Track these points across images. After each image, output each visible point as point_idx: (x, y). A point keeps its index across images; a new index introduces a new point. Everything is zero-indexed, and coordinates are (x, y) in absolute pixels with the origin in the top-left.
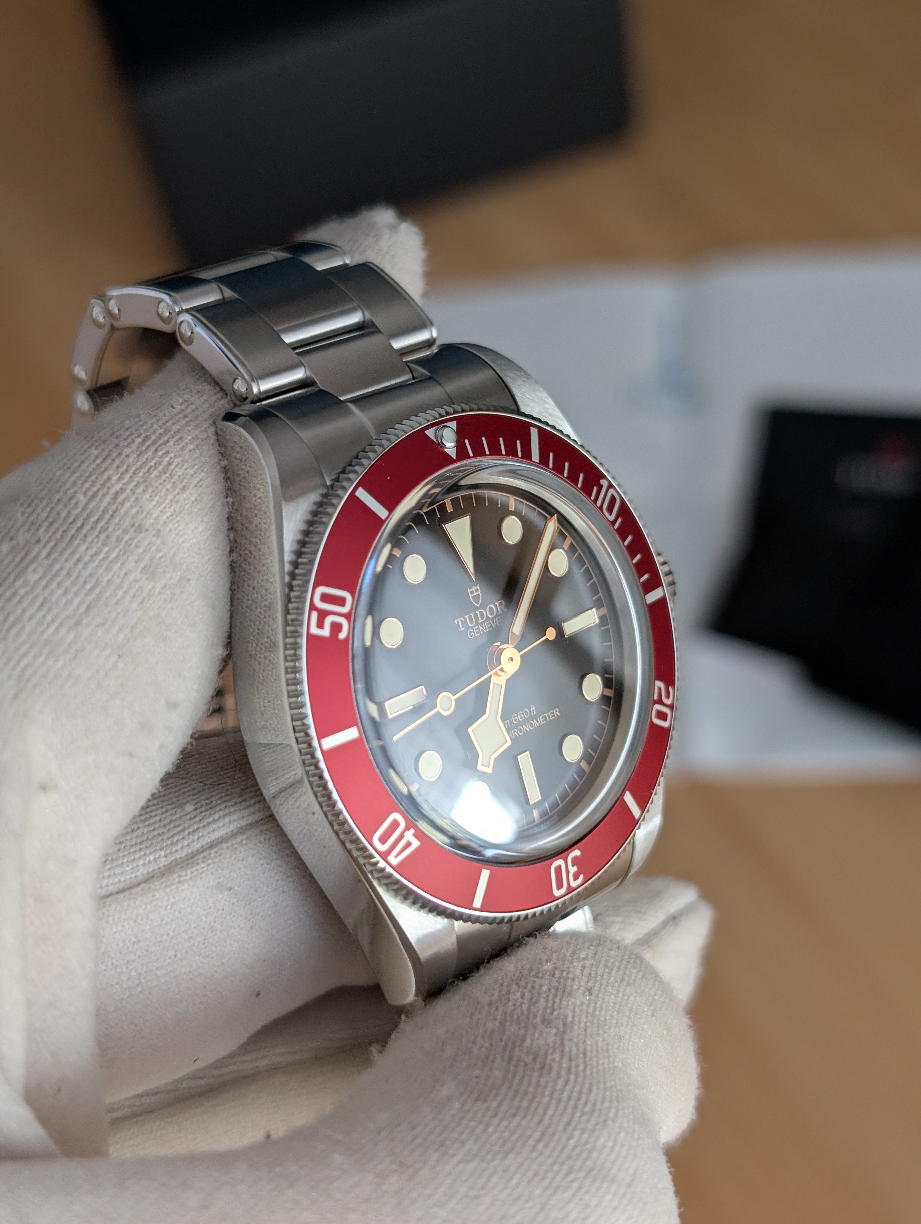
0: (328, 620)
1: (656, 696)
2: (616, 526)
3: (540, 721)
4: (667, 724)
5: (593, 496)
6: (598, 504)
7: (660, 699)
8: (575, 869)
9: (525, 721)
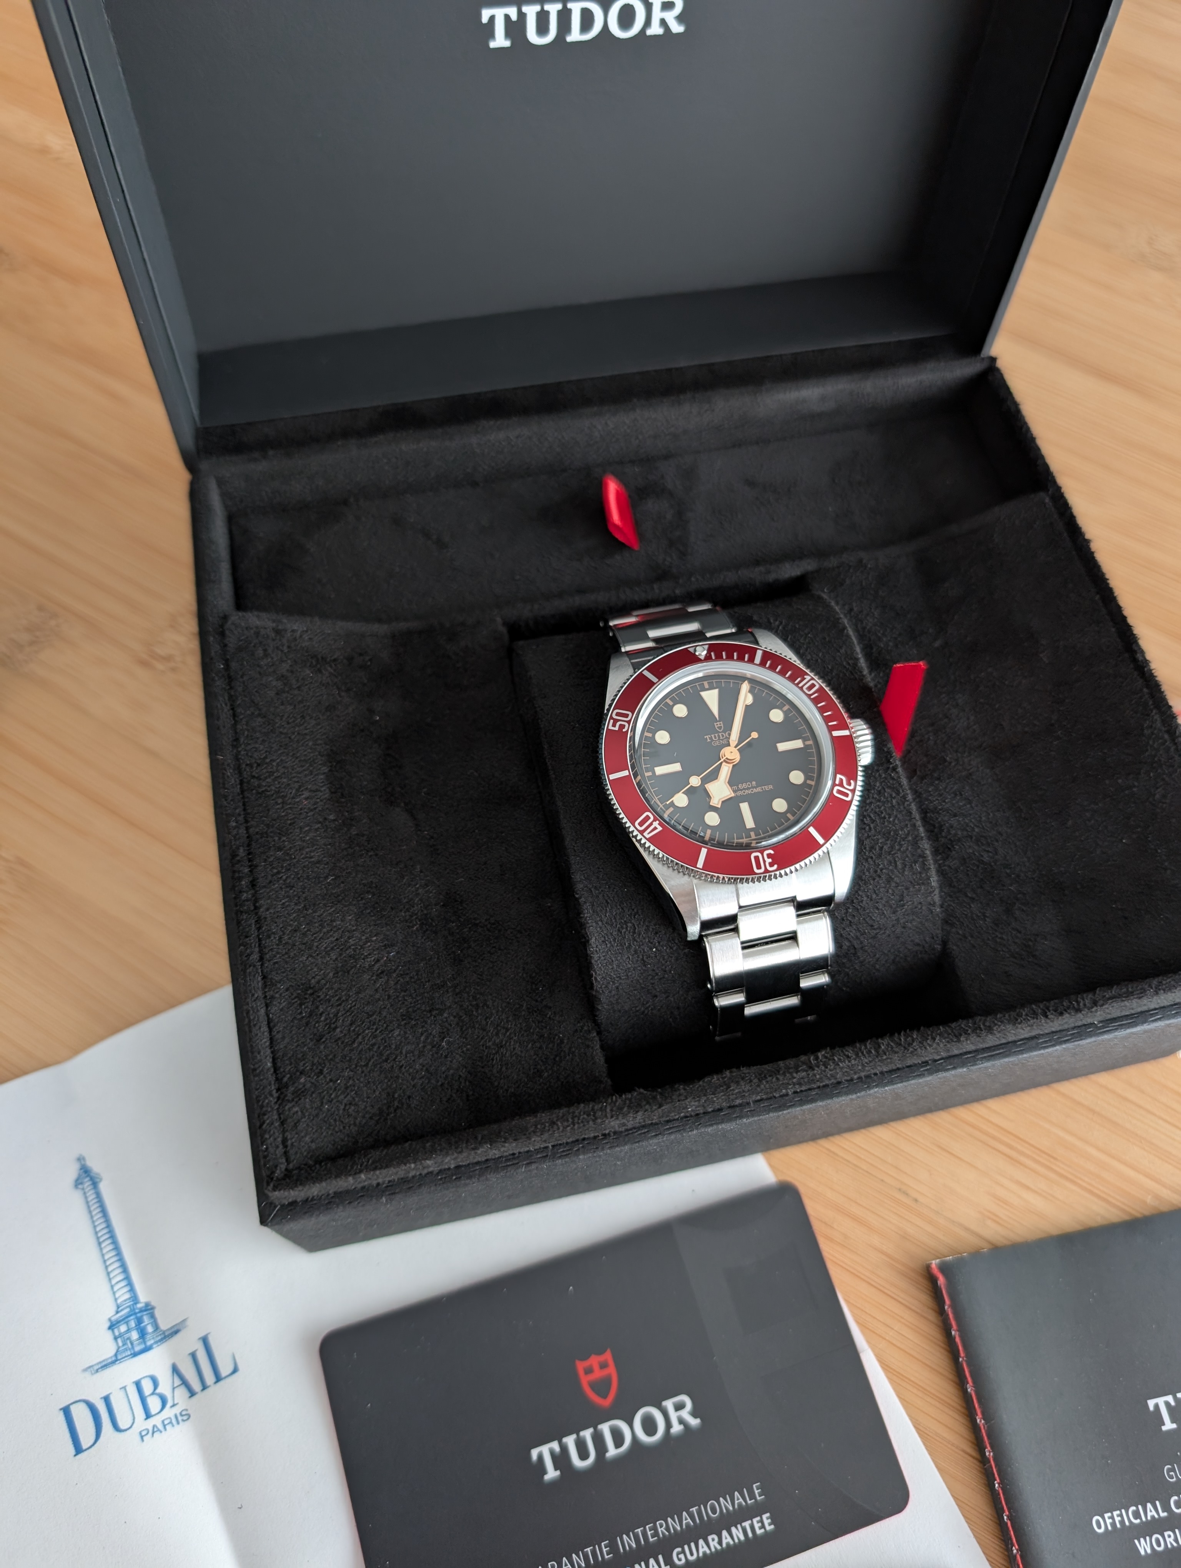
0: (618, 724)
1: (837, 782)
2: (812, 697)
3: (759, 789)
4: (848, 799)
5: (796, 682)
6: (800, 685)
7: (841, 784)
8: (770, 860)
9: (748, 789)
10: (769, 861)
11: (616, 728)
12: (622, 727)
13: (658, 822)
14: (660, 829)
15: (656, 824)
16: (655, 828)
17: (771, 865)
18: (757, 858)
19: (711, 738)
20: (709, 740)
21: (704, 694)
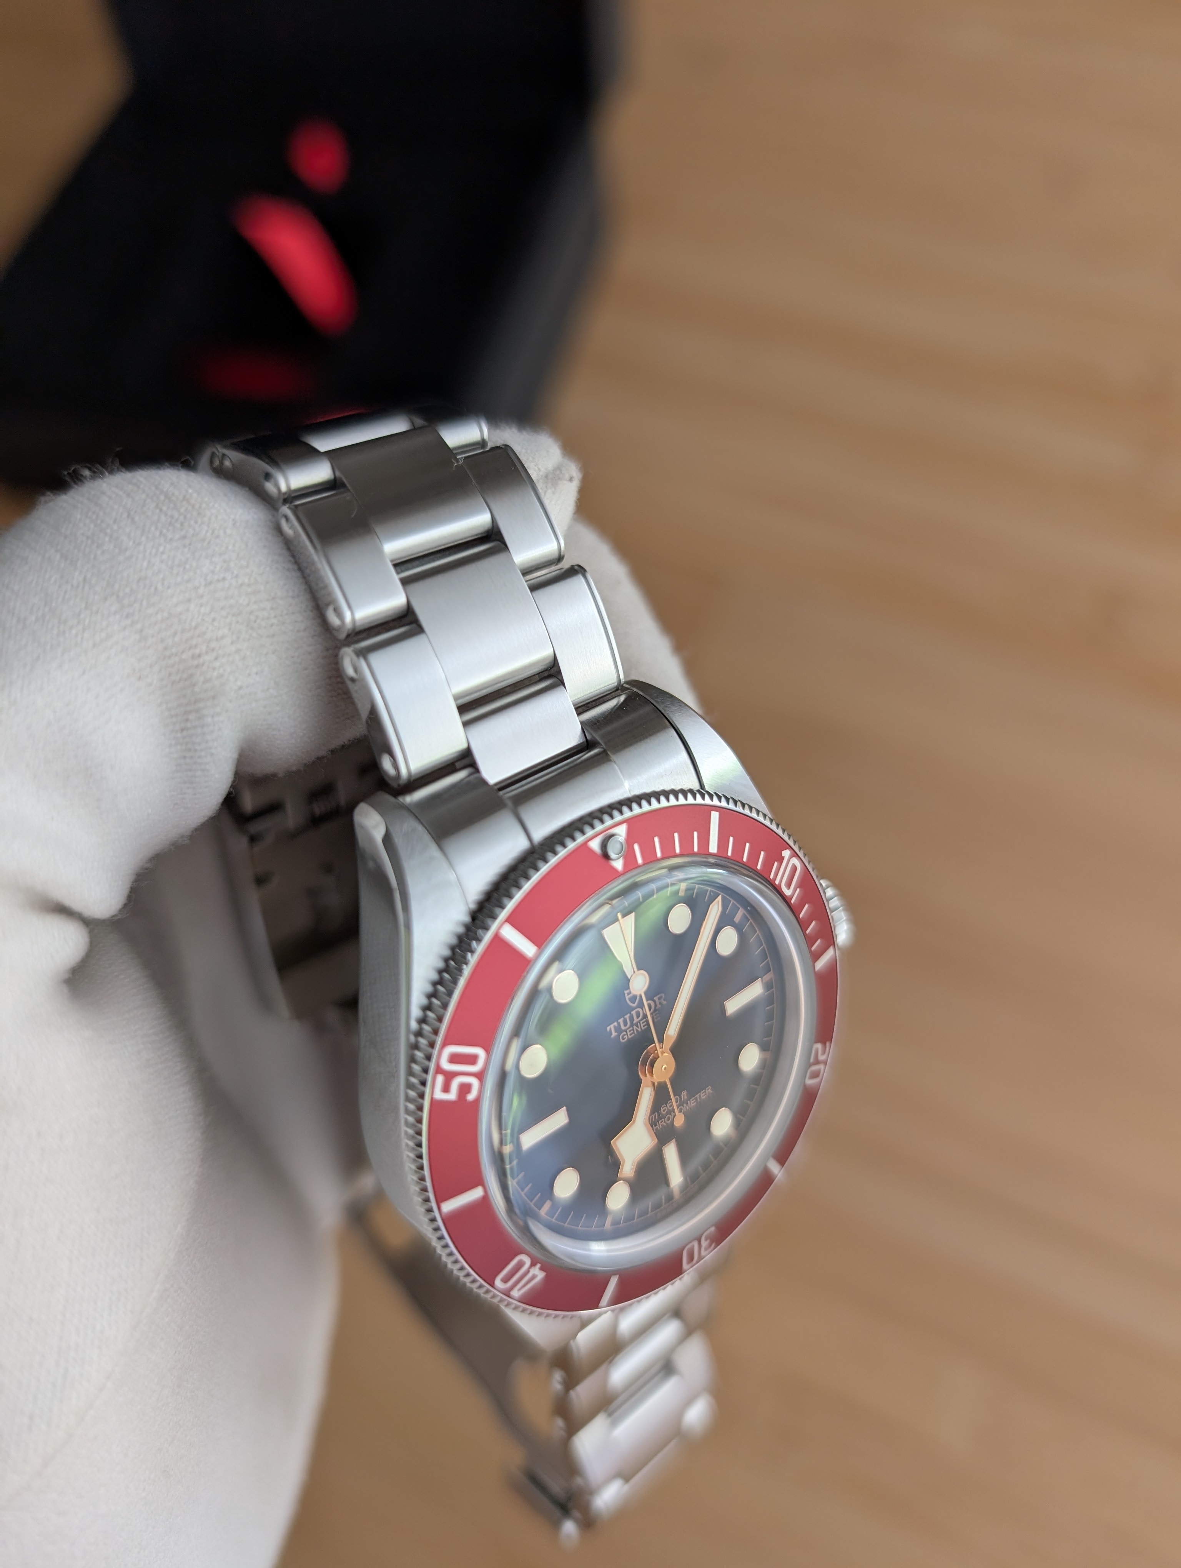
0: (456, 1082)
1: (812, 1058)
7: (816, 1059)
11: (452, 1096)
12: (465, 1089)
13: (538, 1266)
19: (618, 1028)
20: (615, 1035)
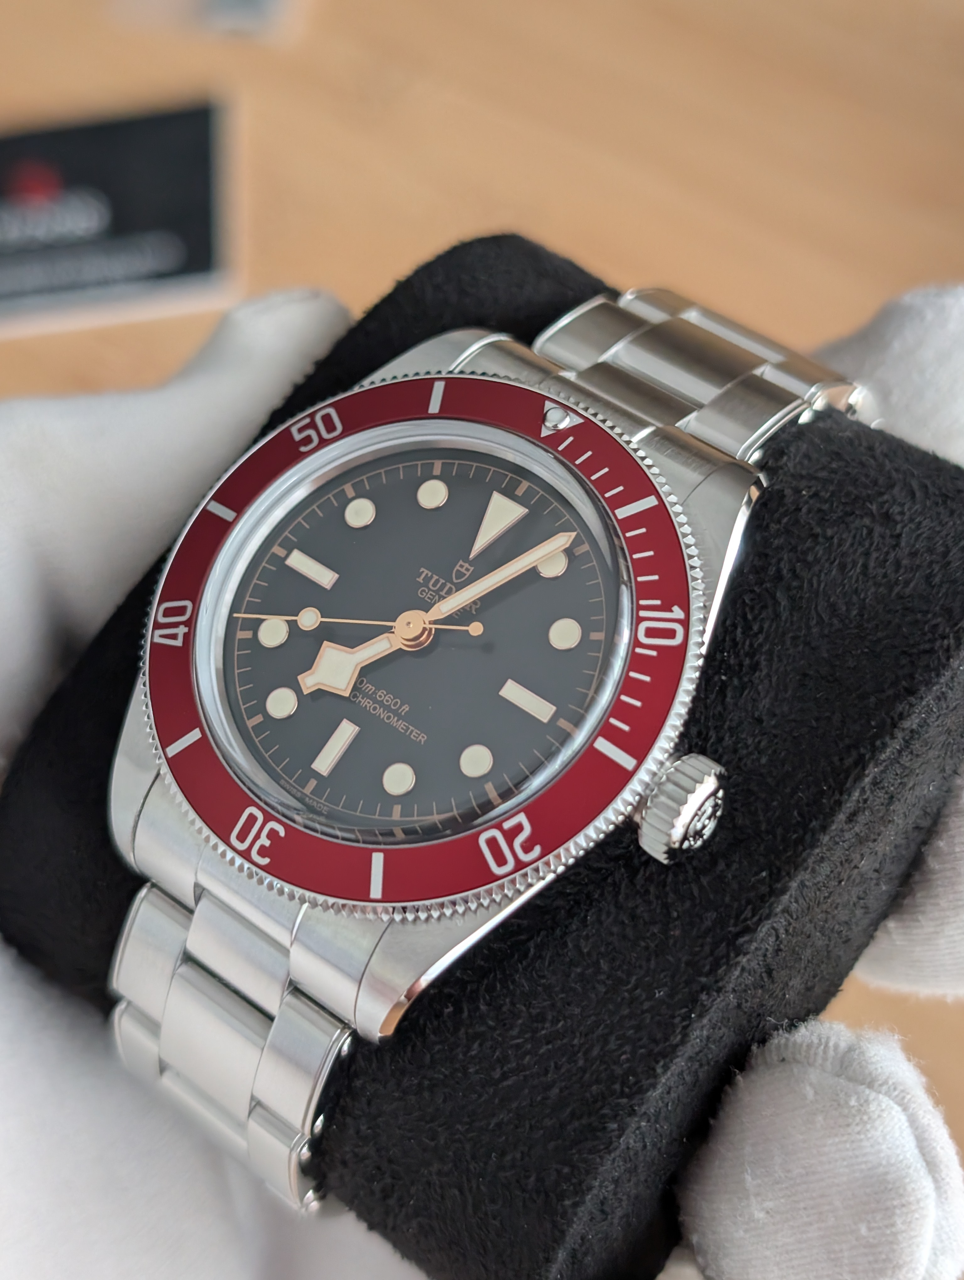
0: (307, 432)
1: (507, 825)
2: (639, 650)
3: (401, 725)
4: (497, 870)
5: (643, 602)
6: (642, 614)
7: (510, 836)
8: (267, 843)
9: (387, 708)
10: (264, 841)
12: (307, 440)
13: (186, 630)
14: (179, 643)
15: (181, 630)
16: (174, 637)
17: (263, 852)
18: (252, 819)
19: (427, 579)
20: (420, 580)
21: (497, 499)
